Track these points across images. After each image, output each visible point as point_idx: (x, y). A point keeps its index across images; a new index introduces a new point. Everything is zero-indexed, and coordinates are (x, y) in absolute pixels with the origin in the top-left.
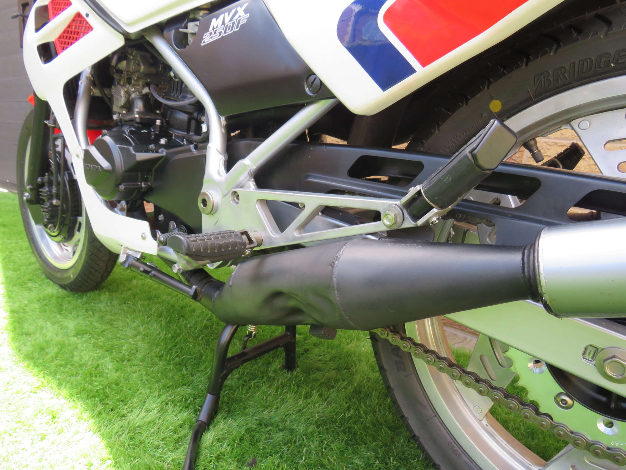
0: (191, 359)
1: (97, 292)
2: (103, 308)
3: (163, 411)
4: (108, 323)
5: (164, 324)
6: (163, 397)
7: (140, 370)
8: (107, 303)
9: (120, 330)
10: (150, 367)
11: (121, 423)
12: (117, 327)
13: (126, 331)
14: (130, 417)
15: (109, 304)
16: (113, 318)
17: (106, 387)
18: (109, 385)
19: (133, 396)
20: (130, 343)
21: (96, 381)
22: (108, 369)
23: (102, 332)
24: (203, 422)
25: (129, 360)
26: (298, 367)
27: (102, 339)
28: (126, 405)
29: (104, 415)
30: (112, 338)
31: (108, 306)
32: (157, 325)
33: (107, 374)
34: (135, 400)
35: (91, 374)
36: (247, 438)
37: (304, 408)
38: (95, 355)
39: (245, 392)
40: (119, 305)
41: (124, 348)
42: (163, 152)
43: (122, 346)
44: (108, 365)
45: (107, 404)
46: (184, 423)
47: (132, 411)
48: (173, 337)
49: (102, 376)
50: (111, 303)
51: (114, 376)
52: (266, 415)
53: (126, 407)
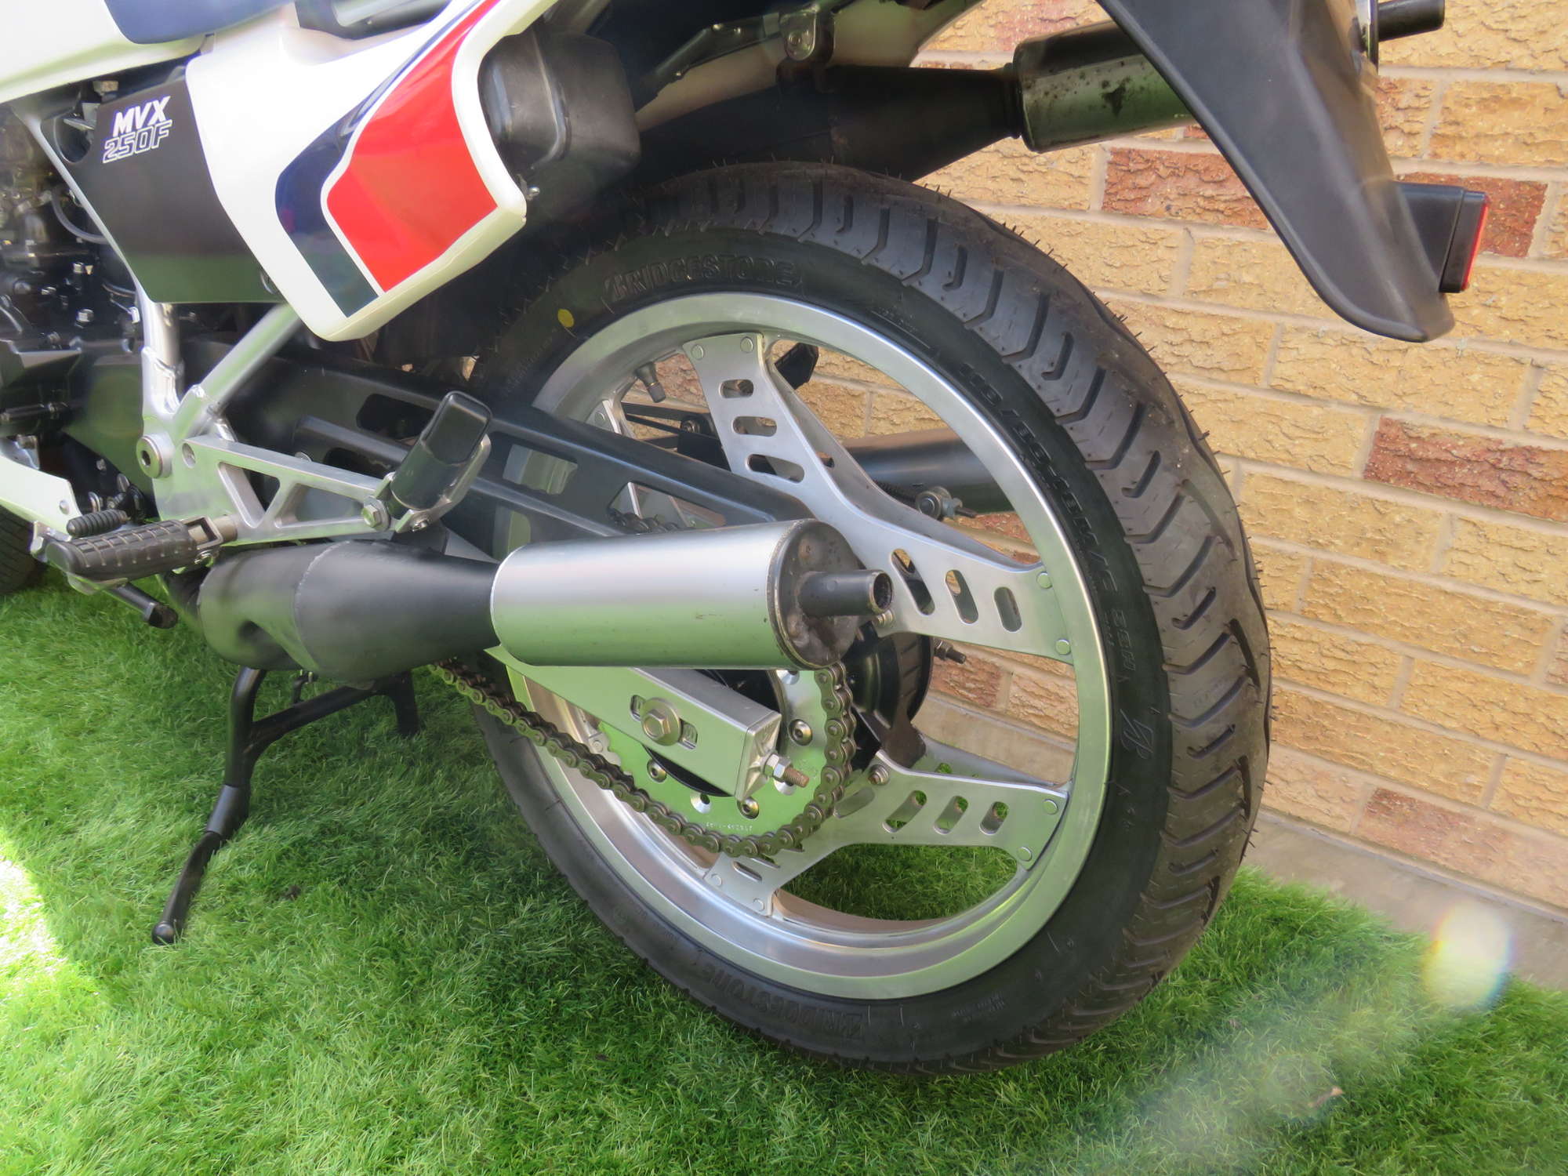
0: (216, 722)
1: (33, 593)
2: (44, 628)
3: (145, 819)
4: (53, 659)
5: (170, 655)
6: (150, 795)
7: (110, 751)
8: (54, 615)
9: (78, 672)
10: (133, 743)
11: (64, 844)
12: (74, 667)
13: (90, 674)
14: (82, 833)
15: (58, 617)
16: (65, 648)
17: (39, 783)
18: (47, 778)
19: (91, 796)
20: (97, 697)
21: (21, 775)
22: (47, 750)
23: (40, 679)
24: (214, 833)
25: (92, 732)
26: (424, 727)
27: (39, 693)
28: (75, 812)
29: (30, 832)
30: (60, 691)
31: (57, 623)
32: (156, 658)
33: (45, 759)
34: (95, 803)
35: (11, 762)
36: (295, 853)
37: (413, 800)
38: (23, 725)
39: (306, 778)
40: (82, 619)
41: (84, 708)
42: (77, 347)
43: (81, 704)
44: (47, 742)
45: (42, 813)
46: (181, 836)
47: (87, 822)
48: (185, 682)
49: (33, 764)
50: (64, 616)
51: (59, 762)
52: (337, 816)
53: (75, 816)
